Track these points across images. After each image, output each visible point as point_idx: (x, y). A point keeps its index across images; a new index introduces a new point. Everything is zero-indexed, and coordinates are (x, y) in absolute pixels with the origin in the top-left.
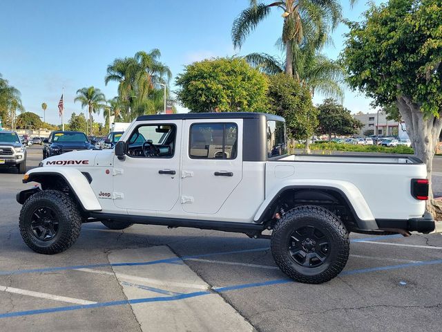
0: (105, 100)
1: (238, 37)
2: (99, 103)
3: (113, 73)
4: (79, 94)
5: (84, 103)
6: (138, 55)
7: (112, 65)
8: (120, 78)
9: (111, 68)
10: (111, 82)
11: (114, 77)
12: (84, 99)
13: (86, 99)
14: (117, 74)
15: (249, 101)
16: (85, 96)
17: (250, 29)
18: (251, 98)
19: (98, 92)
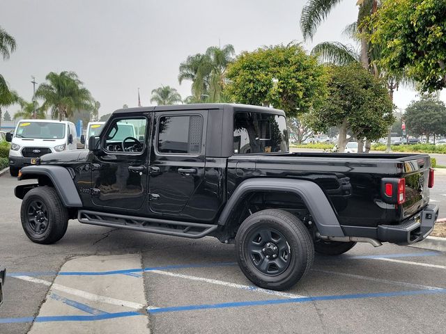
0: (180, 100)
1: (308, 27)
2: (174, 103)
3: (185, 71)
4: (154, 94)
5: (160, 103)
6: (210, 50)
7: (185, 63)
8: (193, 76)
9: (183, 67)
10: (184, 81)
11: (187, 76)
12: (159, 99)
13: (162, 100)
14: (189, 72)
15: (304, 94)
16: (160, 97)
17: (321, 17)
18: (307, 90)
19: (174, 92)
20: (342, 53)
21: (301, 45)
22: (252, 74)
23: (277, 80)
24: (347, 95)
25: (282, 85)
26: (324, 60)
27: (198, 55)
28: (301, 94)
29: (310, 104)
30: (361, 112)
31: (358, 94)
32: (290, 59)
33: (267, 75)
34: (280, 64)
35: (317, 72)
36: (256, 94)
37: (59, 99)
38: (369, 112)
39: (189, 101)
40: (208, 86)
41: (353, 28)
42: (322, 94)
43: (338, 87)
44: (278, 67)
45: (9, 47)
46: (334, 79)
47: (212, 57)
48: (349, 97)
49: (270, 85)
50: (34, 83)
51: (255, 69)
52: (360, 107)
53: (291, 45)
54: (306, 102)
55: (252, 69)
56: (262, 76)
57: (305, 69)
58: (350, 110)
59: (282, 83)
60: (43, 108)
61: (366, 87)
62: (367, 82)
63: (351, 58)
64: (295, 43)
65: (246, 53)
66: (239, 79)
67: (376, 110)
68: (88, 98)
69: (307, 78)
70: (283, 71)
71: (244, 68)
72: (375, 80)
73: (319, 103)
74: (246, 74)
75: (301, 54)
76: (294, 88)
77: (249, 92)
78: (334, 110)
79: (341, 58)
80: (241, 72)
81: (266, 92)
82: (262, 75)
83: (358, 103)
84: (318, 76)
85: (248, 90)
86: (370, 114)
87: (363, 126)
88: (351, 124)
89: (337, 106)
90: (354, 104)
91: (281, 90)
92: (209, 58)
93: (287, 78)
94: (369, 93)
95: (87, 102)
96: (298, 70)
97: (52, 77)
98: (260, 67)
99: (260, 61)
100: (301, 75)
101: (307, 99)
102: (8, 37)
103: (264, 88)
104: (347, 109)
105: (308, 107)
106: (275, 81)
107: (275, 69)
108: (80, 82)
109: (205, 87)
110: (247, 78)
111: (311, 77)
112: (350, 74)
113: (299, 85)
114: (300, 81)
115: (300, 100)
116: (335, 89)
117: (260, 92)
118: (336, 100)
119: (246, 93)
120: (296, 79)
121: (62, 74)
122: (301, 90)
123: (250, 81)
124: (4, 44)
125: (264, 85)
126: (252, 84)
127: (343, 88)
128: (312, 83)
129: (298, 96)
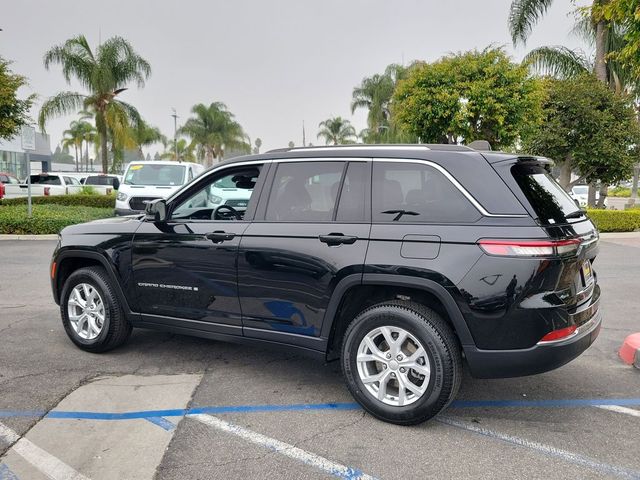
0: (354, 134)
2: (347, 138)
3: (359, 97)
4: (323, 127)
5: (330, 138)
6: (390, 68)
7: (360, 87)
8: (369, 103)
9: (357, 92)
10: (358, 109)
11: (362, 103)
12: (328, 134)
13: (331, 134)
14: (365, 98)
15: (506, 119)
16: (329, 131)
17: (539, 12)
18: (511, 113)
19: (347, 124)
20: (568, 61)
21: (502, 50)
22: (431, 92)
23: (466, 101)
24: (573, 120)
25: (474, 108)
26: (541, 71)
27: (376, 76)
28: (501, 120)
29: (516, 133)
30: (593, 144)
31: (590, 119)
32: (485, 70)
33: (451, 93)
34: (471, 78)
35: (527, 87)
36: (435, 121)
37: (205, 135)
38: (606, 143)
39: (366, 135)
40: (388, 116)
41: (584, 26)
42: (534, 118)
43: (560, 108)
44: (467, 82)
45: (143, 74)
46: (553, 97)
47: (393, 77)
48: (576, 123)
49: (456, 107)
50: (175, 117)
51: (435, 86)
52: (591, 136)
53: (489, 51)
54: (509, 130)
55: (430, 86)
56: (444, 94)
57: (508, 83)
58: (576, 142)
59: (474, 105)
60: (192, 148)
61: (601, 108)
62: (603, 101)
63: (580, 68)
64: (495, 47)
65: (424, 65)
66: (412, 101)
67: (617, 141)
68: (241, 134)
69: (511, 96)
70: (475, 87)
71: (419, 84)
72: (615, 97)
73: (529, 132)
74: (422, 93)
75: (504, 62)
76: (492, 111)
77: (426, 118)
78: (553, 141)
79: (566, 68)
80: (415, 91)
81: (450, 118)
82: (445, 92)
83: (589, 130)
84: (529, 92)
85: (425, 116)
86: (607, 146)
87: (595, 164)
88: (578, 160)
89: (556, 136)
90: (583, 133)
91: (472, 115)
92: (389, 79)
93: (481, 96)
94: (606, 116)
95: (239, 139)
96: (497, 85)
97: (199, 109)
98: (442, 83)
99: (443, 73)
100: (502, 92)
101: (511, 126)
102: (142, 62)
103: (448, 112)
104: (574, 140)
105: (512, 138)
106: (464, 101)
107: (463, 84)
108: (232, 115)
109: (385, 116)
110: (423, 98)
111: (516, 95)
112: (578, 89)
113: (498, 106)
114: (500, 100)
115: (500, 128)
116: (553, 111)
117: (442, 117)
118: (555, 127)
119: (422, 121)
120: (494, 97)
121: (214, 106)
122: (501, 114)
123: (427, 103)
124: (137, 70)
125: (448, 108)
126: (429, 107)
127: (566, 109)
128: (518, 103)
129: (497, 123)
